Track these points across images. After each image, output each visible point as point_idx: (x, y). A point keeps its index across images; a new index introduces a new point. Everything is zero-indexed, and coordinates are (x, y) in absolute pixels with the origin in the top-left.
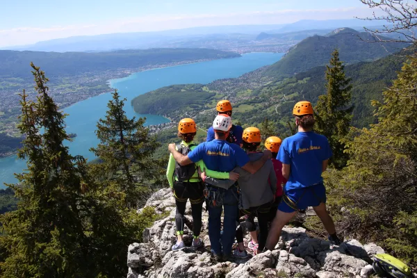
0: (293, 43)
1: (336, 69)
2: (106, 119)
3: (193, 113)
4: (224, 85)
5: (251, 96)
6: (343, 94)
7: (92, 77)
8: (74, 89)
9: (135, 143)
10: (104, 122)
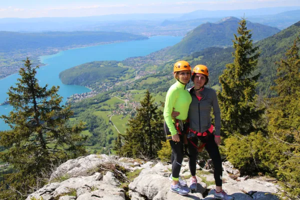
0: (190, 29)
1: (243, 37)
2: (17, 87)
3: (111, 84)
4: (135, 62)
5: (156, 71)
6: (250, 62)
7: (25, 54)
8: (9, 63)
9: (48, 110)
10: (15, 89)
